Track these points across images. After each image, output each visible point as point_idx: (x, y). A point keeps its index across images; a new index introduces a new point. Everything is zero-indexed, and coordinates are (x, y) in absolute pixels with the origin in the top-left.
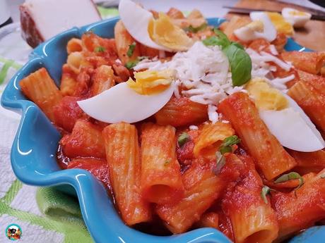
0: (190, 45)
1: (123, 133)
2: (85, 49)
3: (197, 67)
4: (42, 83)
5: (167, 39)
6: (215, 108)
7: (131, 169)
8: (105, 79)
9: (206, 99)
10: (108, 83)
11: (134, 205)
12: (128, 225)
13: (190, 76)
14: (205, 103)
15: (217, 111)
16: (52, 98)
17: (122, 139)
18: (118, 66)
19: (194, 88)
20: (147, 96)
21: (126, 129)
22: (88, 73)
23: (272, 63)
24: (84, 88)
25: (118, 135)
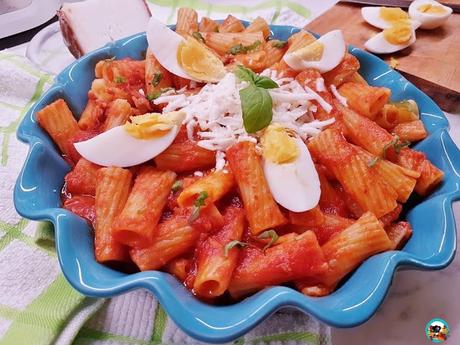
0: (221, 76)
1: (112, 177)
2: (105, 76)
3: (216, 107)
4: (56, 116)
5: (194, 68)
6: (223, 155)
7: (111, 213)
8: (117, 115)
9: (214, 145)
10: (118, 119)
11: (105, 245)
12: (98, 262)
13: (208, 116)
14: (213, 148)
15: (225, 158)
16: (67, 131)
17: (109, 183)
18: (138, 98)
19: (207, 130)
20: (144, 141)
21: (116, 174)
22: (102, 107)
23: (314, 102)
24: (96, 123)
25: (106, 179)
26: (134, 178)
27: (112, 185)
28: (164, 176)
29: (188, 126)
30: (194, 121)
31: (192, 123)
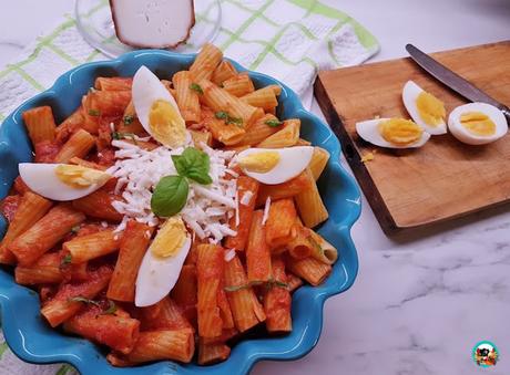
8: (73, 145)
13: (139, 180)
14: (121, 212)
15: (127, 224)
17: (27, 207)
26: (51, 208)
27: (28, 210)
28: (71, 217)
29: (120, 180)
30: (125, 178)
31: (123, 179)
